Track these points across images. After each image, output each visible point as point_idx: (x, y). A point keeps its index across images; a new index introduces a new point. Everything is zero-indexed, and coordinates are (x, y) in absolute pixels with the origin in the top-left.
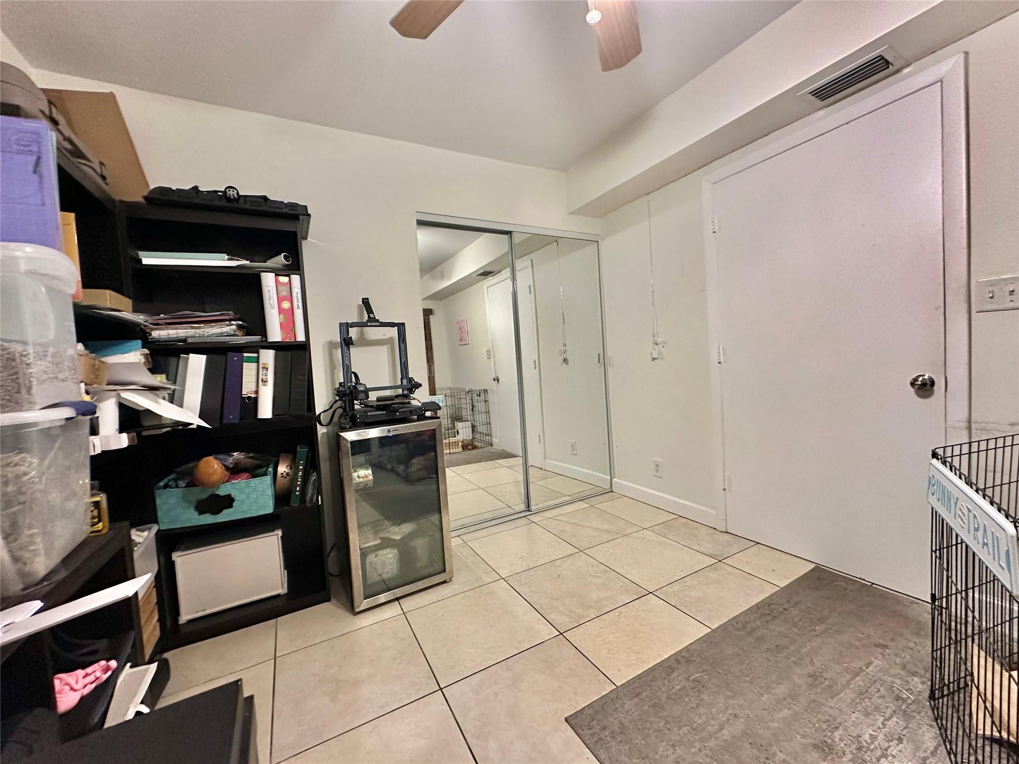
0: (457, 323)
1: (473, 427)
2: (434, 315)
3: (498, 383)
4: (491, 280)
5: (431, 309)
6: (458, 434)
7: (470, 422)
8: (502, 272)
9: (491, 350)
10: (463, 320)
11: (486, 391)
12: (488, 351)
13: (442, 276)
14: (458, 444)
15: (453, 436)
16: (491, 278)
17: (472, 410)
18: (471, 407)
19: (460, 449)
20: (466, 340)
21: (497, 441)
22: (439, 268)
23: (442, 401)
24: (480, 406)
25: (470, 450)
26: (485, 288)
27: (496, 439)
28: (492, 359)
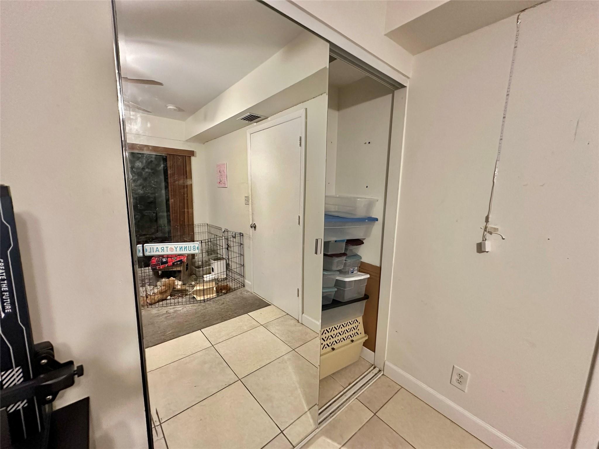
0: (218, 166)
1: (228, 265)
2: (196, 157)
3: (255, 230)
4: (255, 126)
5: (193, 151)
6: (213, 271)
7: (225, 261)
8: (269, 119)
9: (250, 197)
10: (224, 164)
11: (241, 235)
12: (247, 197)
13: (205, 118)
14: (213, 290)
15: (208, 272)
16: (255, 124)
17: (228, 249)
18: (226, 246)
19: (215, 295)
20: (224, 184)
21: (250, 283)
22: (203, 110)
23: (198, 248)
24: (235, 249)
25: (225, 294)
26: (248, 135)
27: (249, 280)
28: (250, 205)
